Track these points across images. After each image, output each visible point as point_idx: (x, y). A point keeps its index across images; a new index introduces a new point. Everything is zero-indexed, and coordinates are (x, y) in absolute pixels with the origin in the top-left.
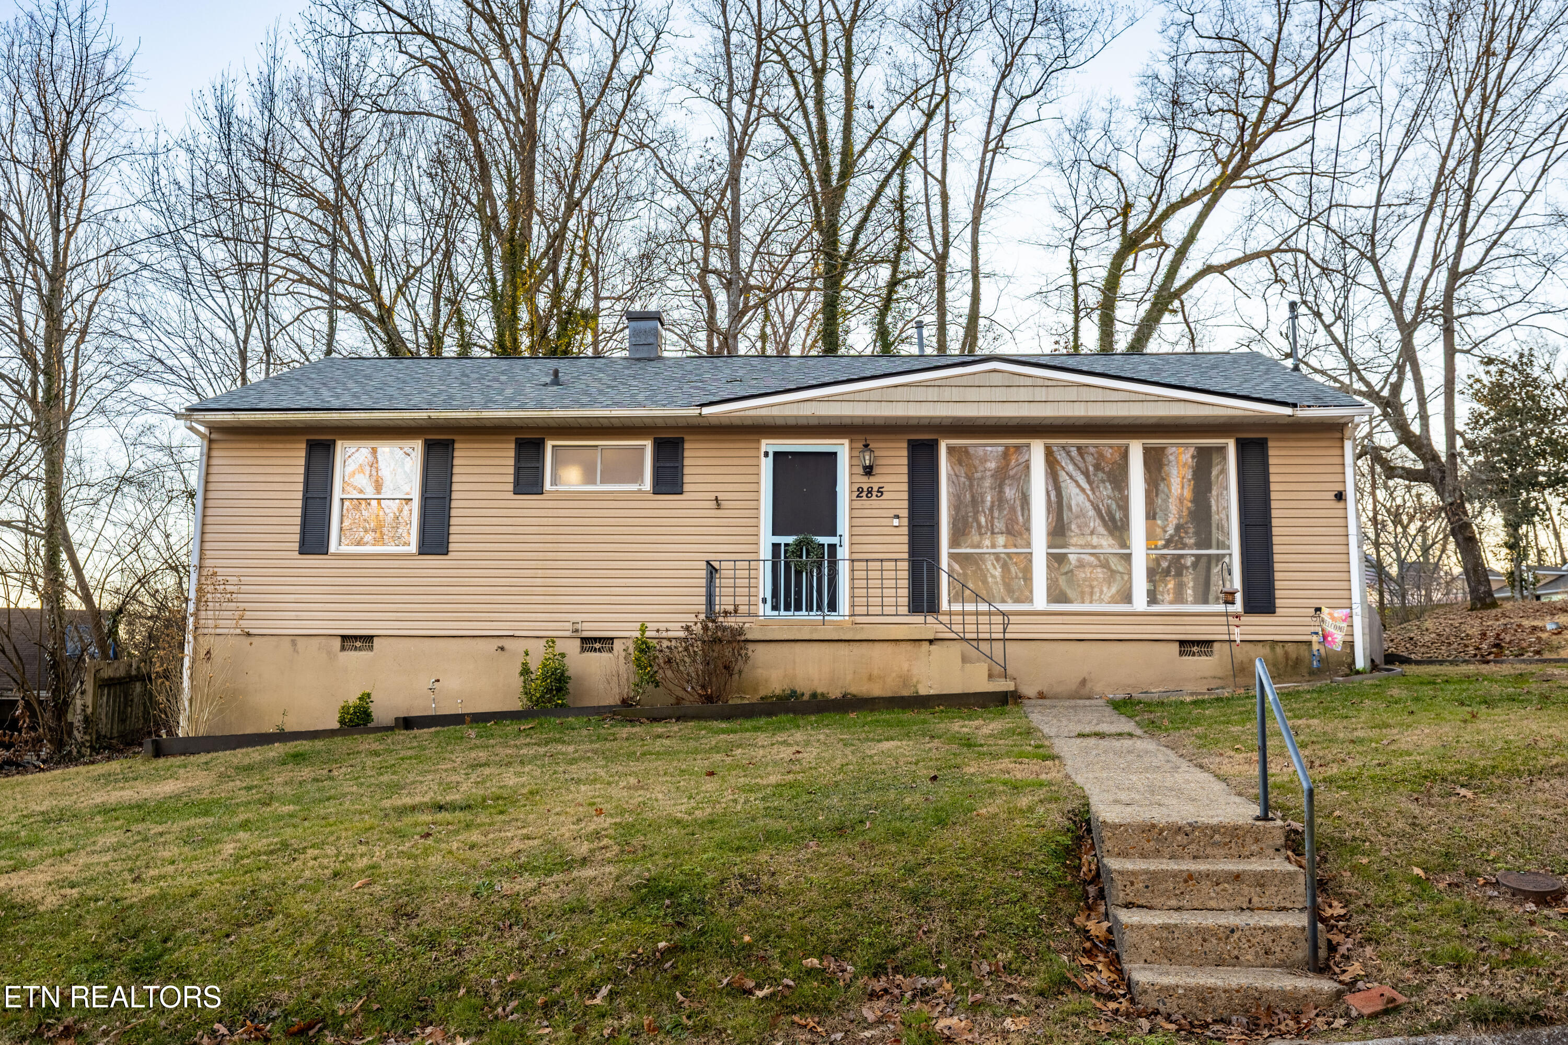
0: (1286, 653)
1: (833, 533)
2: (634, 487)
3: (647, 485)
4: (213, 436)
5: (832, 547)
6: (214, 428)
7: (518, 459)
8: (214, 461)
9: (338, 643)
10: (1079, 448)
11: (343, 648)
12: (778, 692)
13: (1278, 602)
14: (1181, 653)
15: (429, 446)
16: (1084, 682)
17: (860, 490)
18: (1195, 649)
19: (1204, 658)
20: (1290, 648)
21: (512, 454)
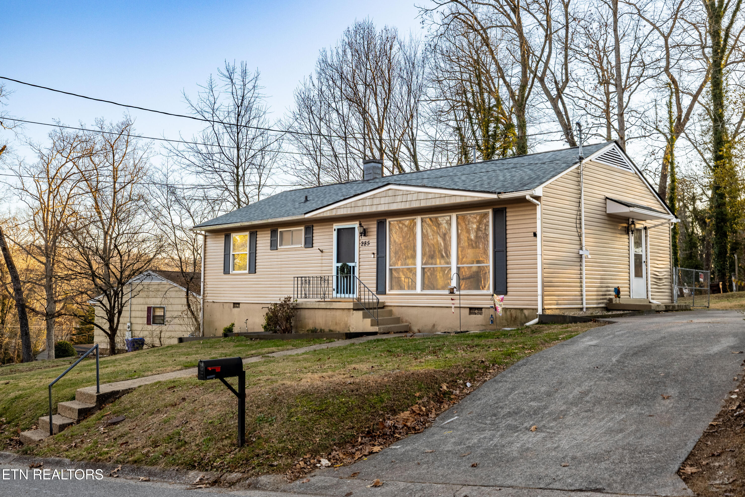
0: (511, 314)
1: (353, 261)
2: (300, 246)
3: (303, 246)
4: (207, 234)
5: (354, 267)
6: (206, 231)
7: (271, 237)
8: (207, 243)
9: (232, 305)
10: (430, 219)
11: (234, 307)
12: (311, 328)
13: (509, 289)
14: (470, 313)
15: (251, 234)
16: (434, 326)
17: (363, 243)
18: (476, 311)
19: (479, 316)
20: (513, 312)
21: (270, 235)
